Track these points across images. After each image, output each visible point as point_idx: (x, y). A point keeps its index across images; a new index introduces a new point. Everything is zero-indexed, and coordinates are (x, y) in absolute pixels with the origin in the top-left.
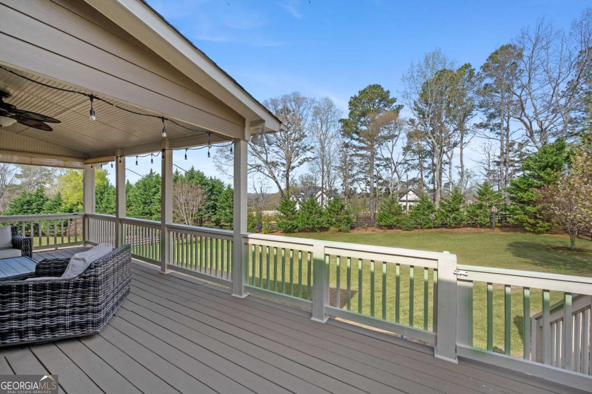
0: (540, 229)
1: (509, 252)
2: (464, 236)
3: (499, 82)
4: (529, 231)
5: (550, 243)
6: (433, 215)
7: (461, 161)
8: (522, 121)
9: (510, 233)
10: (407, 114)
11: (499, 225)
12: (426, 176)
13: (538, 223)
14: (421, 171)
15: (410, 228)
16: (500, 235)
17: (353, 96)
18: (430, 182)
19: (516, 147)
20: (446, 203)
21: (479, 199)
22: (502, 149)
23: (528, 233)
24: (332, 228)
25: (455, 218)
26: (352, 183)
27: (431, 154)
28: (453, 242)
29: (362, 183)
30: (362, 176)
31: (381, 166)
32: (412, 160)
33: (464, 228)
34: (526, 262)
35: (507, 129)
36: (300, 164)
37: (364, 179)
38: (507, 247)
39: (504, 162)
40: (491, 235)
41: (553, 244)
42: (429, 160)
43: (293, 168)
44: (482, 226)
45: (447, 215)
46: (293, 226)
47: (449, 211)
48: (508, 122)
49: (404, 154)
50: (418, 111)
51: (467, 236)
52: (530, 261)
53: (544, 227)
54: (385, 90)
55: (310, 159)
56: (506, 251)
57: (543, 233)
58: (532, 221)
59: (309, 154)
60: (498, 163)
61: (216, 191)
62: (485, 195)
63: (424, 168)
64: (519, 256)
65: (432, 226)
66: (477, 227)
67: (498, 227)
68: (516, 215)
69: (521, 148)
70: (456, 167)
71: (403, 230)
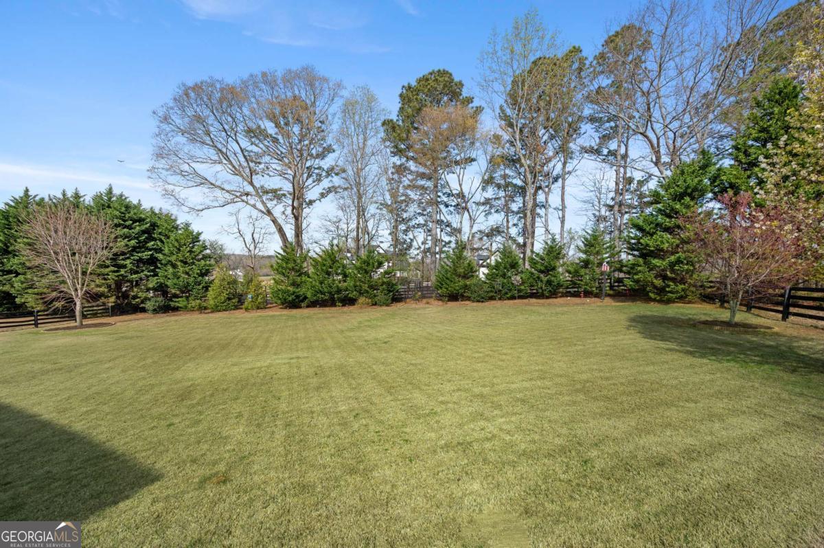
0: (671, 295)
1: (633, 332)
2: (561, 309)
3: (617, 85)
4: (654, 300)
5: (691, 316)
6: (518, 278)
7: (563, 200)
8: (646, 137)
9: (627, 304)
10: (489, 124)
11: (611, 292)
12: (514, 225)
13: (669, 286)
14: (507, 216)
15: (483, 298)
16: (612, 306)
17: (406, 85)
18: (519, 234)
19: (634, 186)
20: (537, 259)
21: (585, 252)
22: (617, 184)
23: (652, 303)
24: (362, 300)
25: (549, 283)
26: (405, 232)
27: (522, 191)
28: (542, 317)
29: (422, 231)
30: (421, 220)
31: (451, 206)
32: (495, 199)
33: (563, 299)
34: (671, 350)
35: (625, 157)
36: (323, 195)
37: (424, 225)
38: (629, 323)
39: (618, 206)
40: (600, 306)
41: (695, 316)
42: (519, 200)
43: (311, 202)
44: (588, 294)
45: (538, 278)
46: (298, 297)
47: (541, 272)
48: (626, 146)
49: (484, 189)
50: (505, 120)
51: (565, 309)
52: (677, 348)
53: (677, 292)
54: (456, 79)
55: (339, 190)
56: (628, 329)
57: (674, 302)
58: (658, 282)
59: (337, 181)
60: (611, 208)
61: (160, 233)
62: (592, 246)
63: (513, 212)
64: (653, 337)
65: (516, 295)
66: (580, 297)
67: (609, 295)
68: (636, 274)
69: (641, 187)
70: (555, 209)
71: (473, 301)
